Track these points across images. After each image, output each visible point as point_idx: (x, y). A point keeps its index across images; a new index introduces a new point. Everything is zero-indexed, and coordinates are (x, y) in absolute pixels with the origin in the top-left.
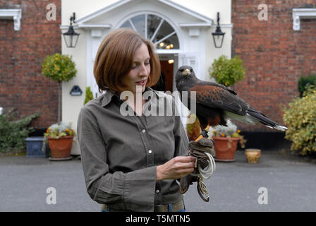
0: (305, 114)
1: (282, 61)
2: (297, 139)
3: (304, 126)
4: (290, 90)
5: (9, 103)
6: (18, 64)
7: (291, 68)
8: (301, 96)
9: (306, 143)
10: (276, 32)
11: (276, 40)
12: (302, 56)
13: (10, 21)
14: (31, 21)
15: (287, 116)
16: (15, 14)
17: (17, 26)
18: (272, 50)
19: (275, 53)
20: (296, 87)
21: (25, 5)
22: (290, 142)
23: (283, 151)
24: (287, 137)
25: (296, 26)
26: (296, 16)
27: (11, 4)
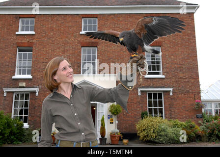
0: (144, 125)
1: (135, 107)
2: (142, 135)
3: (144, 130)
4: (138, 117)
5: (32, 123)
6: (36, 108)
7: (138, 109)
8: (142, 119)
9: (145, 136)
10: (132, 96)
11: (132, 99)
12: (142, 105)
13: (35, 92)
14: (42, 92)
15: (138, 126)
16: (37, 90)
17: (37, 94)
18: (131, 103)
19: (132, 104)
20: (140, 116)
21: (40, 86)
22: (139, 137)
23: (136, 140)
24: (138, 135)
25: (139, 94)
26: (139, 91)
27: (35, 86)
